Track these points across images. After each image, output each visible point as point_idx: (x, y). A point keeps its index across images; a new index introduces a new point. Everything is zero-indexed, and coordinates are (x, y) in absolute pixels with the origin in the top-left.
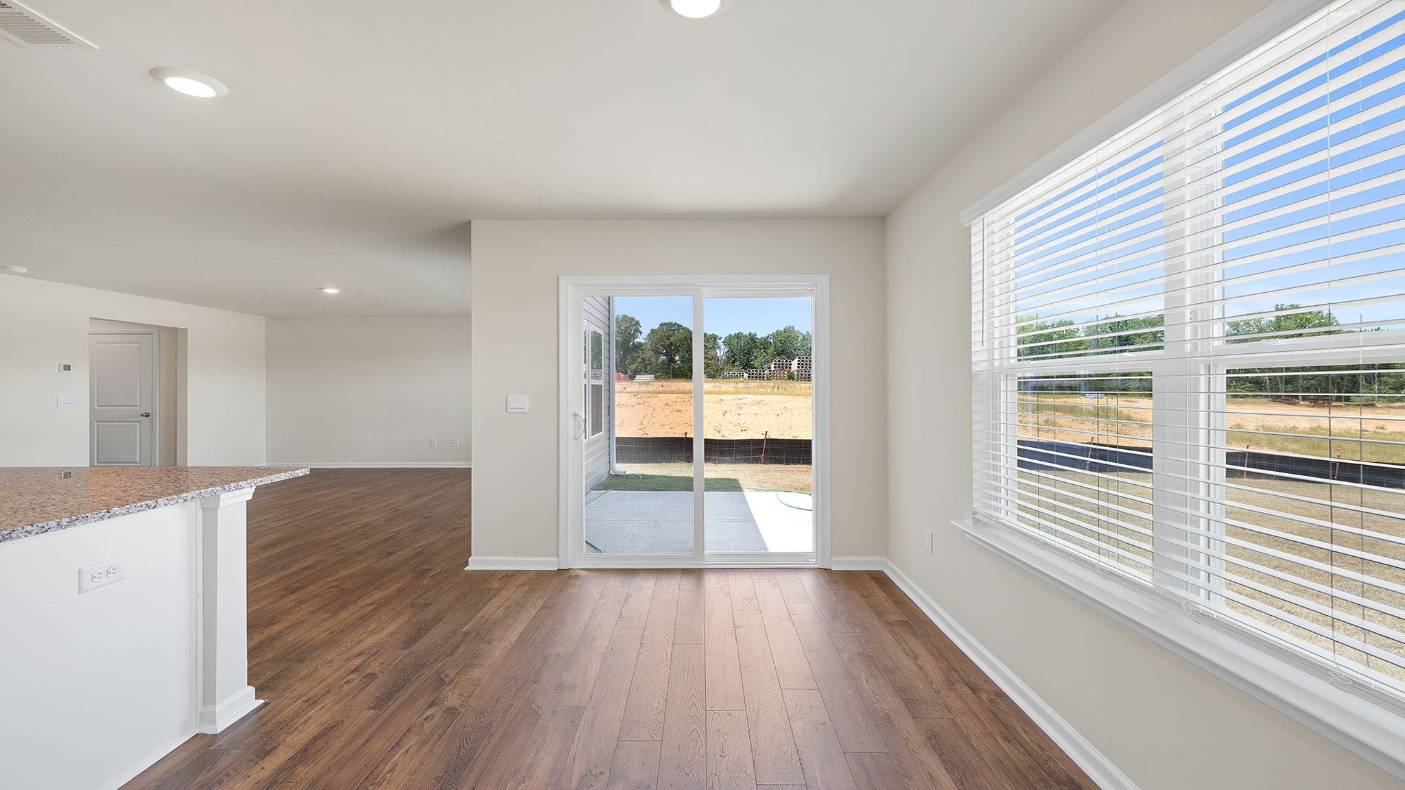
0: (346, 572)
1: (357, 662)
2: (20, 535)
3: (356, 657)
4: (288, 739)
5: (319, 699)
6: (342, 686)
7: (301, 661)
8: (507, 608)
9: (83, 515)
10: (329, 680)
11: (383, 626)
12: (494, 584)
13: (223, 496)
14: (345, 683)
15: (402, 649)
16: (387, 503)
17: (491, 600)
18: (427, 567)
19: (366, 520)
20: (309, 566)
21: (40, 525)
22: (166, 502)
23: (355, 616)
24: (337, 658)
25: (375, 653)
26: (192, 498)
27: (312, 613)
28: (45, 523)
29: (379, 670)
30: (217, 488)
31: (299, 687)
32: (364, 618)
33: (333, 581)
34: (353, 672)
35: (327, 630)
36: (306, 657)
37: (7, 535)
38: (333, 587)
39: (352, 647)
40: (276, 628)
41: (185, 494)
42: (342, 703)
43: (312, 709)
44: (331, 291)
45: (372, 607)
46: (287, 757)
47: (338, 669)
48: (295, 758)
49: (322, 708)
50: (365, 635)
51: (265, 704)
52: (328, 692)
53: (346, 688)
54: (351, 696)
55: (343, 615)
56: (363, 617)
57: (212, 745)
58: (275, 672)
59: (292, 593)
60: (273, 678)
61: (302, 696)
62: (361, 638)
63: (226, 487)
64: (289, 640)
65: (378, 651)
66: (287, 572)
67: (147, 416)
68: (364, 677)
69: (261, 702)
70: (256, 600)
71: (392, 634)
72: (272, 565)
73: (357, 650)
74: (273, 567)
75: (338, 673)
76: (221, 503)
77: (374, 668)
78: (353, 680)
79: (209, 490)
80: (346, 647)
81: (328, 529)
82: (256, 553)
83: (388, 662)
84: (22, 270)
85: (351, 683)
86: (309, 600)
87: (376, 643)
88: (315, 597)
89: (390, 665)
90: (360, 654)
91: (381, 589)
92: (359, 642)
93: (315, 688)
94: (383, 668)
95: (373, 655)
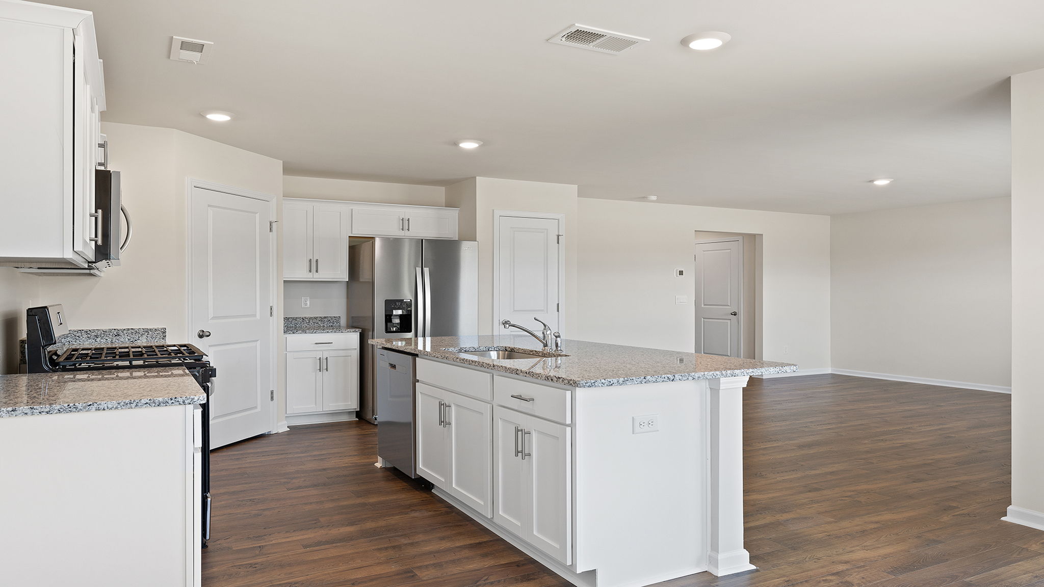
0: (864, 487)
1: (841, 567)
3: (842, 563)
5: (797, 584)
6: (820, 582)
7: (794, 549)
8: (1036, 577)
9: (631, 378)
10: (810, 573)
11: (879, 545)
12: (1034, 546)
13: (723, 380)
14: (823, 580)
15: (888, 573)
16: (941, 426)
17: (1019, 561)
18: (954, 505)
19: (909, 441)
20: (833, 472)
23: (856, 528)
24: (825, 558)
25: (861, 567)
26: (698, 377)
27: (818, 514)
28: (611, 379)
29: (857, 582)
30: (717, 373)
31: (785, 568)
32: (864, 533)
33: (850, 491)
34: (833, 574)
35: (825, 532)
36: (800, 547)
38: (846, 497)
39: (841, 554)
40: (786, 516)
41: (693, 374)
44: (881, 182)
45: (876, 526)
47: (822, 567)
50: (858, 548)
51: (757, 571)
52: (806, 581)
55: (845, 524)
56: (864, 531)
57: (713, 583)
59: (810, 491)
60: (769, 554)
61: (784, 576)
62: (853, 549)
63: (724, 372)
65: (864, 566)
66: (813, 472)
67: (735, 315)
68: (841, 583)
69: (753, 567)
70: (779, 489)
71: (885, 557)
72: (802, 463)
73: (845, 557)
74: (802, 465)
75: (821, 570)
76: (721, 386)
77: (853, 579)
78: (831, 581)
79: (711, 373)
80: (836, 552)
81: (866, 441)
82: (793, 449)
83: (869, 579)
84: (654, 198)
85: (829, 582)
86: (821, 502)
87: (866, 558)
88: (828, 500)
89: (870, 582)
90: (846, 562)
91: (892, 512)
92: (850, 552)
93: (797, 574)
94: (862, 582)
95: (858, 567)
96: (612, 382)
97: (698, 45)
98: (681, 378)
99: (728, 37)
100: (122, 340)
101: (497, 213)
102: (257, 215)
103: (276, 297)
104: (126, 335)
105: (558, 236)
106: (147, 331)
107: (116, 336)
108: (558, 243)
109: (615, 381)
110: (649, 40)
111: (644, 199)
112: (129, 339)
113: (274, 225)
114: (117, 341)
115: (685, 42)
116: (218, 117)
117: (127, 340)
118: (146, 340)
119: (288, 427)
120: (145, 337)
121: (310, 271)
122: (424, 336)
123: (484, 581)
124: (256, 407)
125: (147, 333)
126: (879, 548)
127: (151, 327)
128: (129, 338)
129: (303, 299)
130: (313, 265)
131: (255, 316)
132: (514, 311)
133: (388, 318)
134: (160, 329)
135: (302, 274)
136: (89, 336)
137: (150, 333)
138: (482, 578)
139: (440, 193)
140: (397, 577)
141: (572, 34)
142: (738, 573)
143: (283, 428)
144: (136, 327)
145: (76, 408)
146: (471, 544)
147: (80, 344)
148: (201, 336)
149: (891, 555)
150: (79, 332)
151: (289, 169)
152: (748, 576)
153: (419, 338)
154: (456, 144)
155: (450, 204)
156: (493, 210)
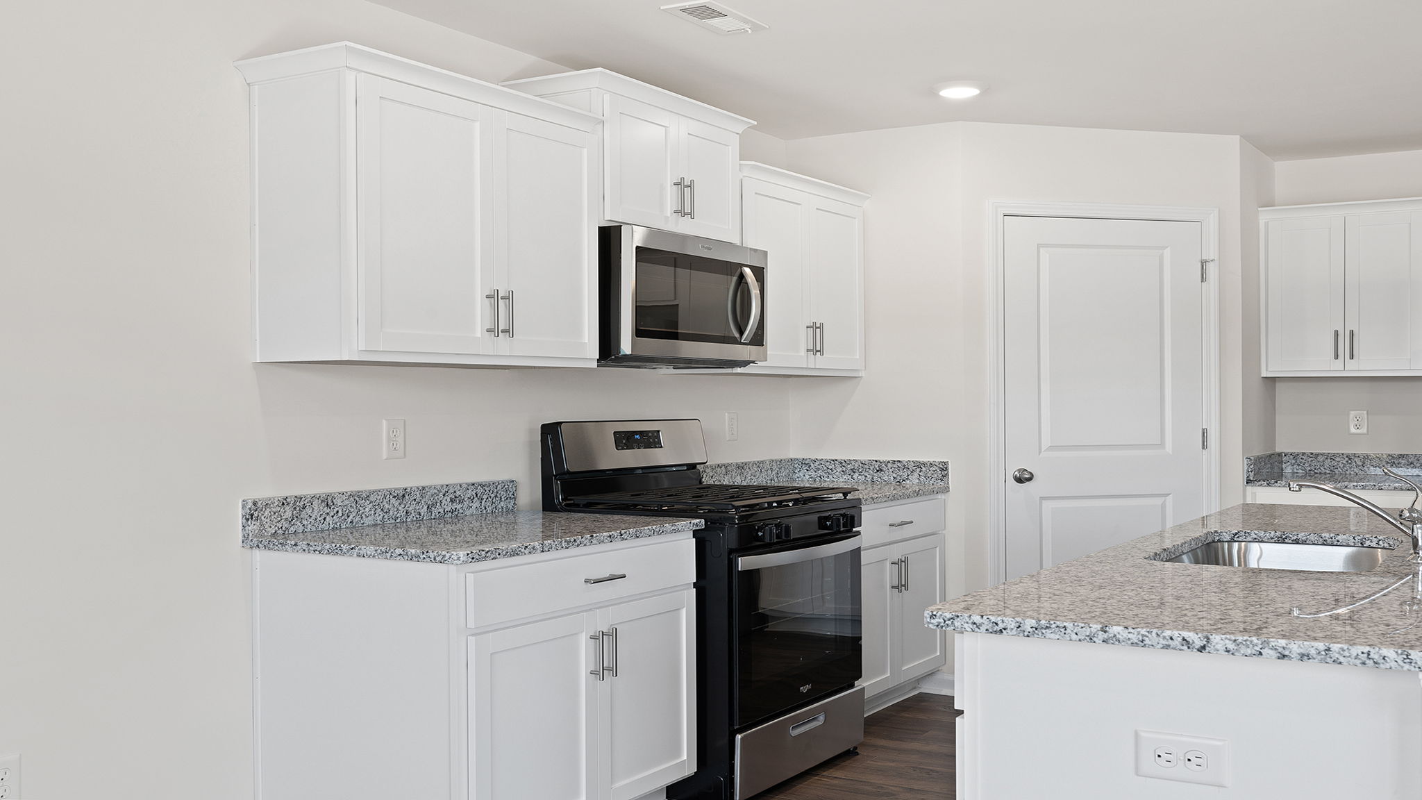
2: (966, 625)
9: (1058, 623)
21: (993, 619)
22: (1231, 646)
28: (999, 619)
30: (1385, 652)
37: (949, 620)
100: (886, 478)
102: (1167, 253)
104: (891, 470)
106: (919, 465)
107: (878, 471)
112: (895, 478)
113: (1212, 270)
114: (879, 480)
116: (959, 93)
117: (892, 478)
118: (917, 481)
120: (916, 475)
121: (1337, 357)
125: (918, 470)
127: (925, 460)
128: (895, 476)
130: (1345, 343)
131: (1162, 445)
134: (937, 464)
136: (844, 469)
137: (924, 469)
144: (904, 459)
147: (833, 481)
148: (1019, 480)
150: (832, 462)
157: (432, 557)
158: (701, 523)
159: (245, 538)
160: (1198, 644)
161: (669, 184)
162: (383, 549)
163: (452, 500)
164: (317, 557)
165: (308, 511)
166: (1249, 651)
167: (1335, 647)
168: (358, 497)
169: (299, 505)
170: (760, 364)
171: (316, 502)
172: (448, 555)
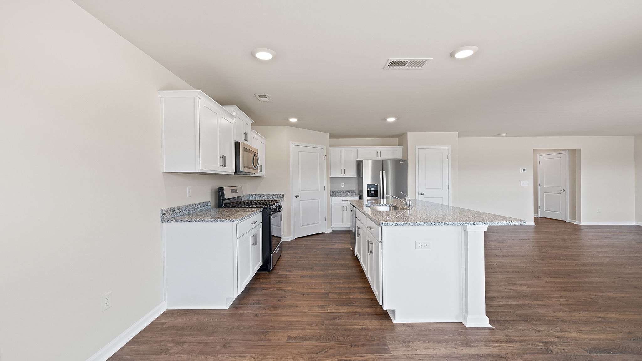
0: (608, 294)
1: (551, 339)
3: (555, 337)
4: (482, 347)
5: (513, 342)
6: (529, 345)
7: (526, 322)
10: (527, 338)
14: (533, 344)
15: (586, 351)
23: (582, 318)
24: (544, 331)
27: (561, 305)
29: (558, 351)
31: (512, 331)
33: (595, 295)
34: (543, 342)
35: (557, 316)
36: (531, 322)
39: (558, 331)
40: (535, 302)
42: (520, 351)
43: (505, 344)
45: (599, 319)
46: (473, 353)
47: (538, 336)
48: (475, 356)
49: (509, 346)
50: (574, 330)
51: (492, 329)
52: (520, 342)
53: (531, 347)
54: (527, 351)
55: (575, 314)
56: (586, 321)
58: (511, 319)
59: (564, 291)
61: (508, 336)
62: (570, 330)
64: (534, 310)
65: (569, 342)
66: (576, 280)
67: (563, 191)
68: (545, 348)
69: (491, 326)
71: (591, 340)
73: (559, 334)
74: (571, 275)
75: (535, 338)
76: (469, 229)
77: (555, 348)
78: (538, 346)
80: (555, 329)
82: (572, 266)
83: (568, 351)
84: (504, 135)
85: (535, 346)
86: (568, 298)
87: (575, 338)
88: (573, 298)
89: (567, 353)
90: (558, 337)
91: (619, 313)
92: (565, 332)
93: (517, 336)
94: (561, 352)
95: (564, 342)
96: (397, 224)
97: (460, 55)
98: (439, 224)
99: (476, 48)
101: (417, 147)
102: (319, 154)
103: (326, 183)
104: (271, 196)
105: (448, 155)
106: (278, 195)
107: (268, 196)
108: (448, 158)
109: (399, 223)
110: (432, 58)
111: (498, 135)
112: (272, 198)
113: (325, 157)
114: (269, 198)
115: (452, 55)
116: (293, 120)
118: (277, 198)
119: (332, 231)
121: (342, 174)
122: (383, 198)
123: (352, 304)
124: (319, 223)
126: (591, 333)
129: (342, 183)
130: (343, 171)
131: (318, 190)
132: (426, 189)
133: (369, 192)
134: (282, 195)
135: (339, 175)
136: (261, 196)
138: (352, 302)
139: (396, 140)
140: (321, 295)
141: (391, 63)
142: (480, 328)
143: (330, 231)
145: (199, 221)
146: (360, 287)
148: (296, 197)
149: (597, 340)
150: (258, 195)
151: (331, 136)
152: (488, 331)
153: (381, 200)
154: (385, 120)
155: (400, 145)
156: (415, 146)
157: (229, 220)
158: (262, 209)
159: (162, 220)
160: (434, 224)
161: (243, 134)
162: (213, 220)
163: (200, 207)
164: (190, 223)
165: (175, 211)
166: (442, 224)
167: (456, 222)
168: (184, 207)
169: (173, 210)
170: (256, 174)
171: (177, 209)
172: (235, 220)
